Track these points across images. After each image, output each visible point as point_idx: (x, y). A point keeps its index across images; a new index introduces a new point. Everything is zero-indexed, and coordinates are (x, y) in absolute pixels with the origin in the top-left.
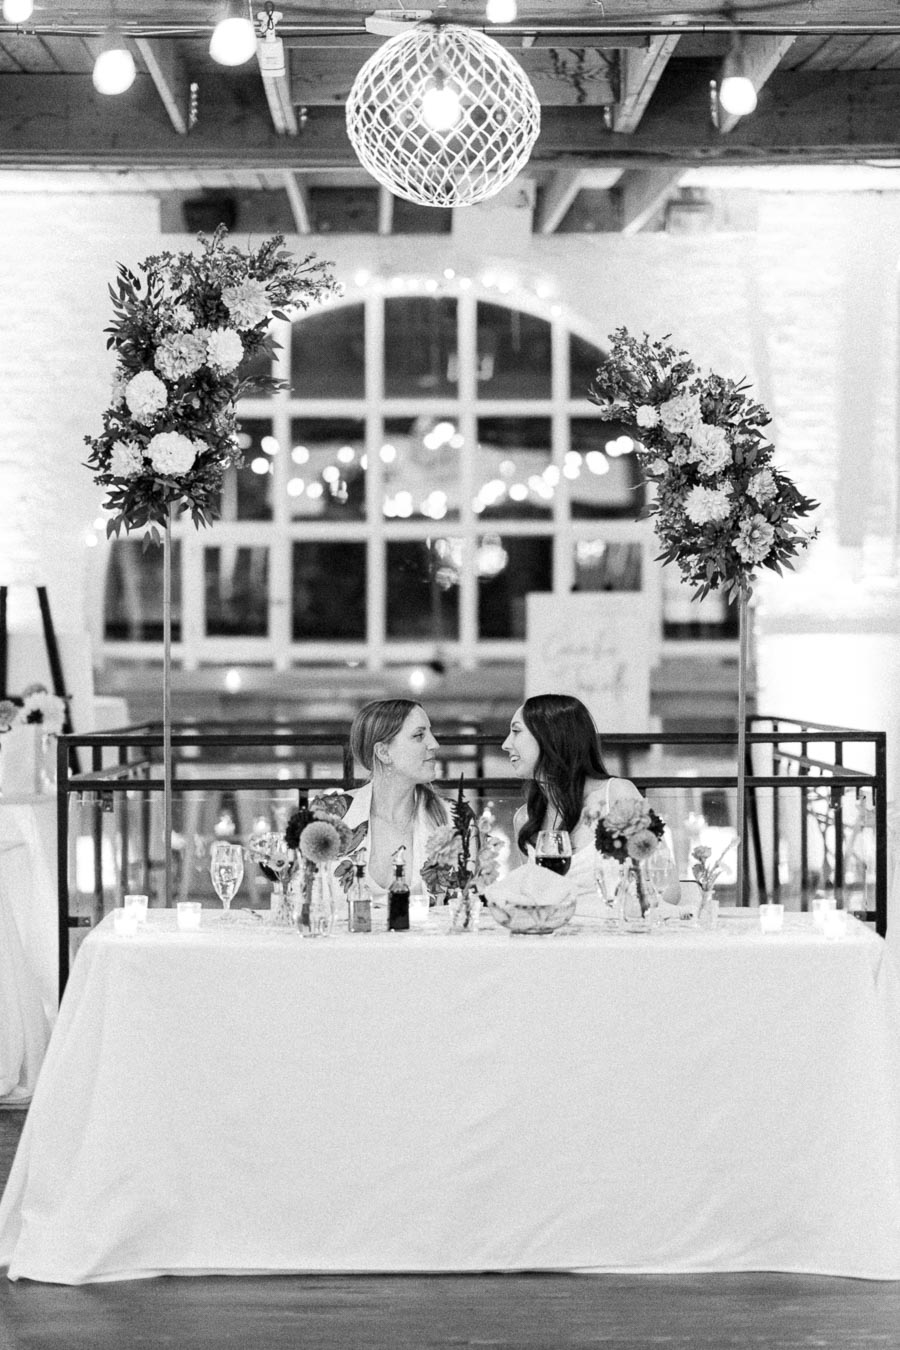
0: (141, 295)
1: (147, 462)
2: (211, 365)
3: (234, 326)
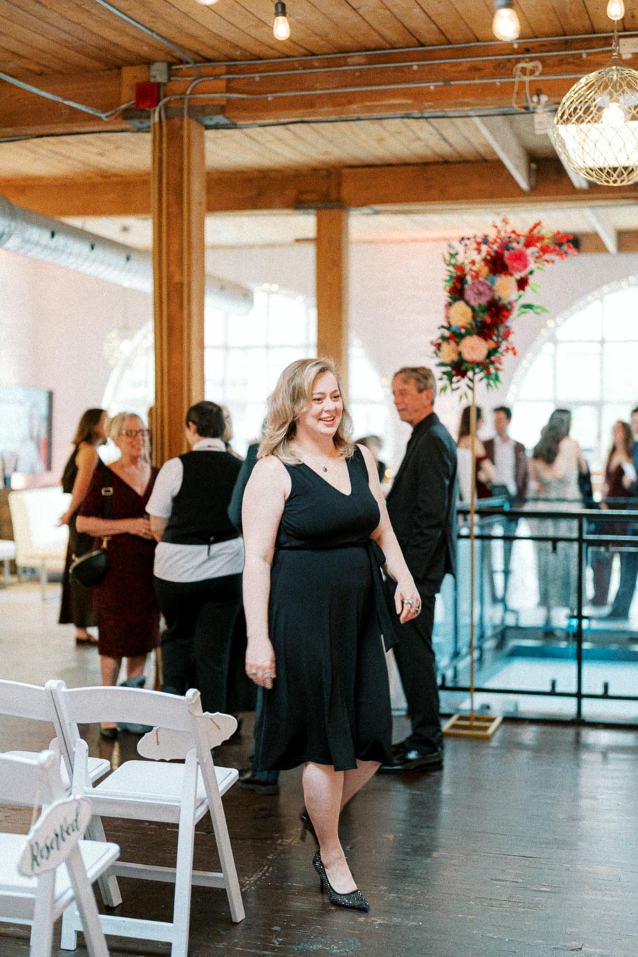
0: (459, 259)
1: (460, 354)
2: (497, 298)
3: (511, 275)
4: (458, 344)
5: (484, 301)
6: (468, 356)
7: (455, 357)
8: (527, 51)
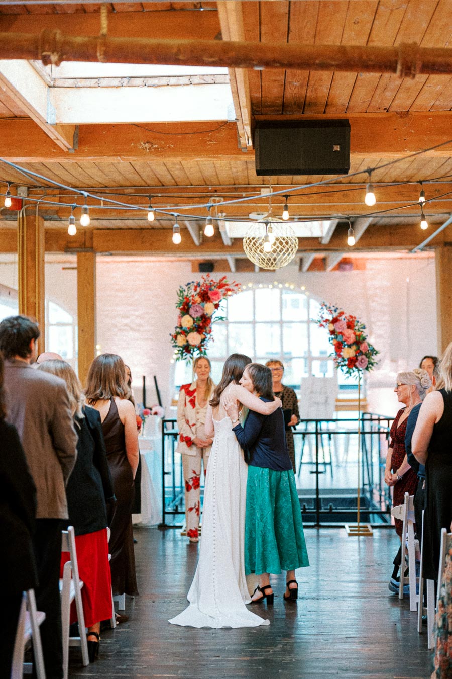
0: (185, 293)
1: (187, 341)
2: (205, 314)
3: (212, 302)
4: (186, 337)
5: (199, 315)
6: (191, 342)
7: (185, 343)
8: (216, 191)
